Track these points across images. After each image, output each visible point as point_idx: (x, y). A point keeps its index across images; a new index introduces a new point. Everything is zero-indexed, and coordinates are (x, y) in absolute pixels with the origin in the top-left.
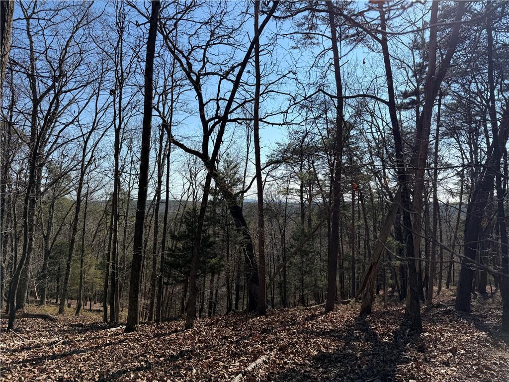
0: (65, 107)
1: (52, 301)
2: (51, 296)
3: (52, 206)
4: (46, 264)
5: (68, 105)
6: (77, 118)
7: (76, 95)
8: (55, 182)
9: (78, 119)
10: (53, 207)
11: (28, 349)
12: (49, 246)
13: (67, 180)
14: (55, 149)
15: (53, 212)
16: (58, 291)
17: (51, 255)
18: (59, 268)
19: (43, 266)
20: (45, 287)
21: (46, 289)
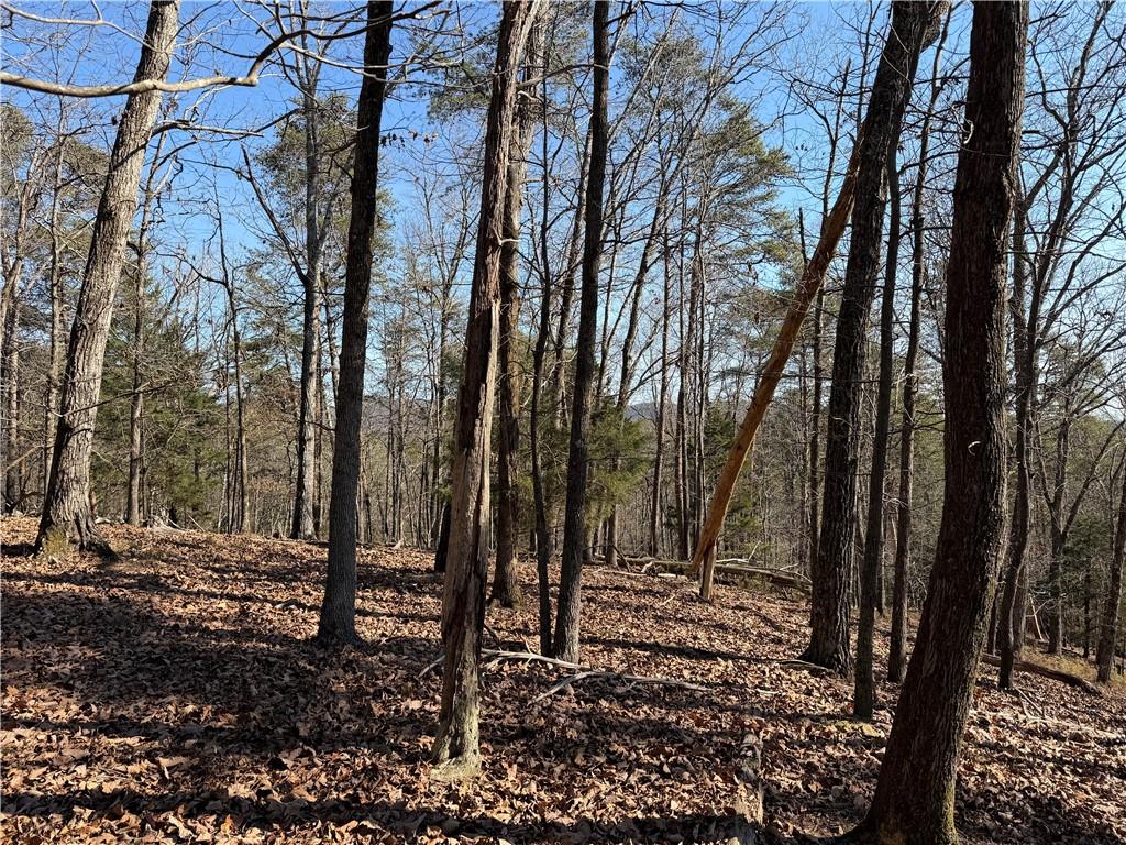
0: (1086, 202)
1: (1076, 651)
2: (1073, 639)
3: (1063, 435)
4: (1058, 565)
5: (1090, 196)
6: (1117, 222)
7: (1110, 168)
8: (1068, 381)
9: (1121, 222)
10: (1065, 436)
11: (1059, 738)
12: (1062, 524)
13: (1096, 374)
14: (1066, 305)
15: (1066, 448)
16: (1088, 630)
17: (1069, 544)
18: (1088, 576)
19: (1052, 570)
20: (1058, 617)
21: (1060, 620)
